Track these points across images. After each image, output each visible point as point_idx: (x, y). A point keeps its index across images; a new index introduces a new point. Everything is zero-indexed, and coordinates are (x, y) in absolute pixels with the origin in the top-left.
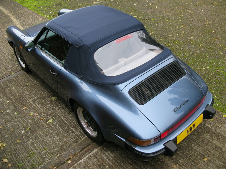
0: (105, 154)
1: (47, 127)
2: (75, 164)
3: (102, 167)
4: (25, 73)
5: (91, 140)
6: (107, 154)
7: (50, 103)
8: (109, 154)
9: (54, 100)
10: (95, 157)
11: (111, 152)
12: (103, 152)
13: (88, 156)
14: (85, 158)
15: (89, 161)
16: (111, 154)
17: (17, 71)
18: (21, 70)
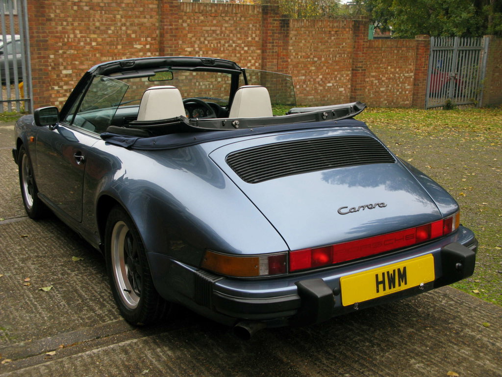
0: (154, 350)
1: (31, 296)
2: (64, 357)
3: (133, 370)
4: (29, 221)
5: (129, 326)
6: (159, 350)
7: (62, 265)
8: (163, 351)
9: (76, 262)
10: (126, 352)
11: (171, 349)
12: (150, 346)
13: (105, 348)
14: (95, 351)
15: (102, 357)
16: (170, 353)
17: (12, 217)
18: (24, 217)
